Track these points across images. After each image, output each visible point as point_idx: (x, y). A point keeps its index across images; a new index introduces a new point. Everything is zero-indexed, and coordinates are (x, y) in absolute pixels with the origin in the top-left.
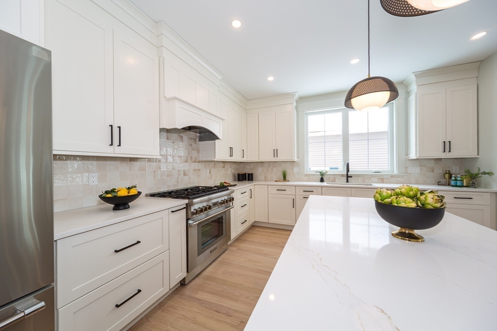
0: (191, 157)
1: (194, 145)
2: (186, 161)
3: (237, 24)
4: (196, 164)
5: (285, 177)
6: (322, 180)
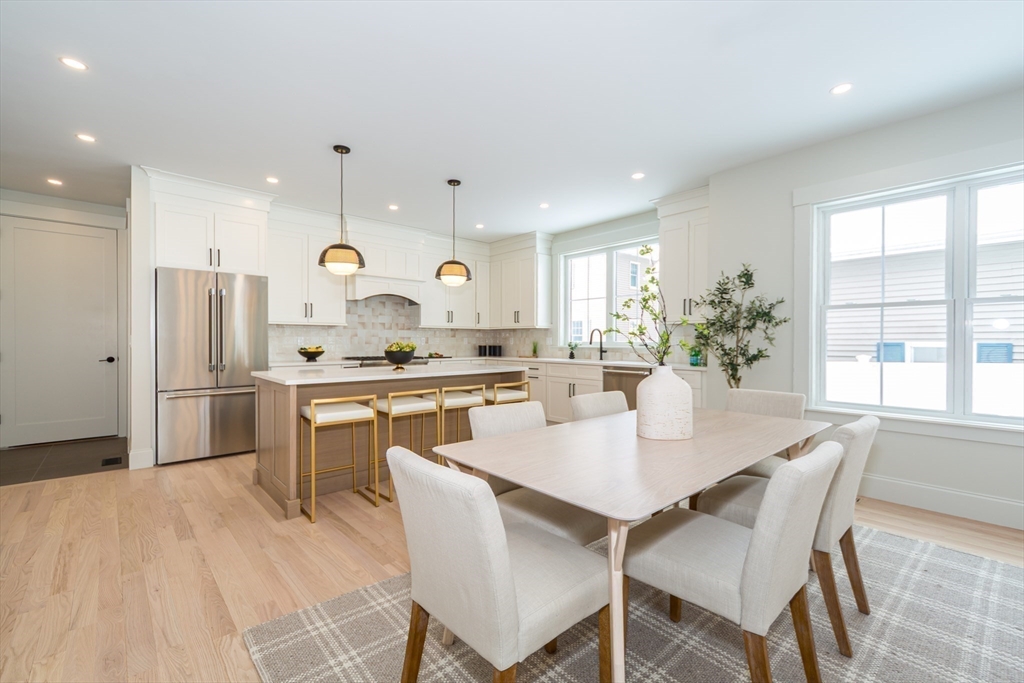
0: (397, 324)
1: (401, 311)
2: (390, 328)
3: (393, 207)
4: (405, 331)
5: (535, 352)
6: (572, 356)
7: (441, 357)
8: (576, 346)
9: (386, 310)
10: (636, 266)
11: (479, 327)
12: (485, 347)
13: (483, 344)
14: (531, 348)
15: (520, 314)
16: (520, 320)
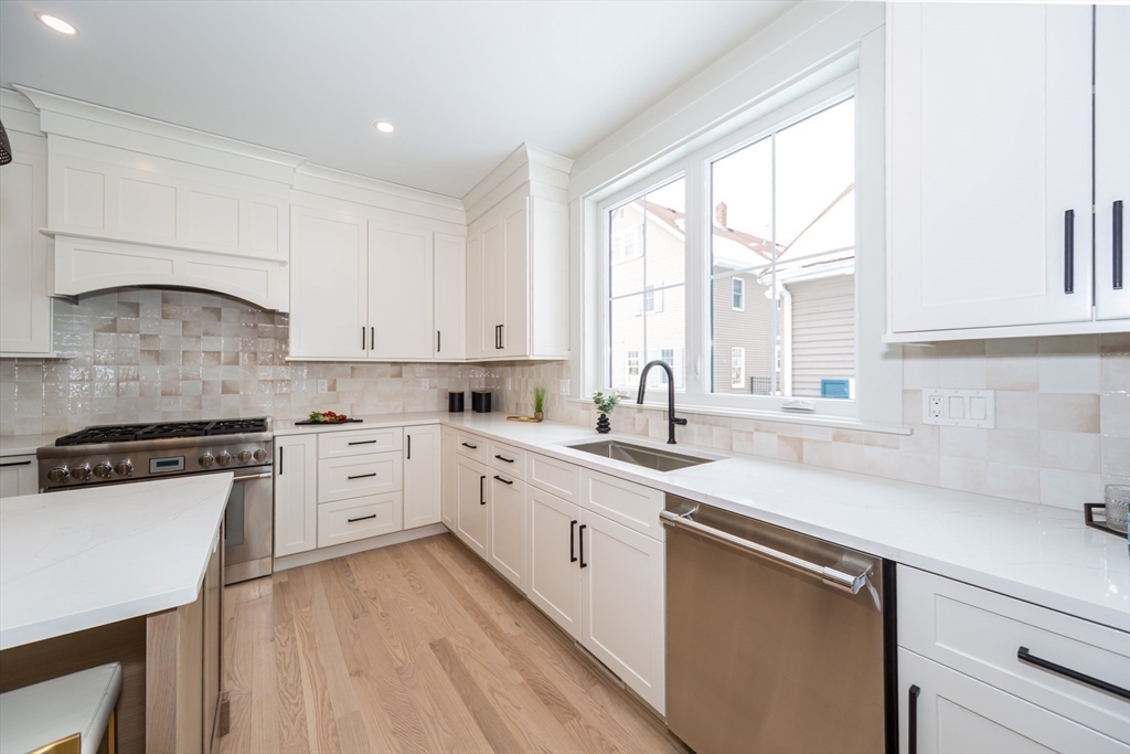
5: (539, 408)
6: (603, 426)
7: (342, 420)
8: (612, 401)
9: (224, 325)
10: (740, 282)
11: (439, 358)
12: (462, 395)
13: (456, 390)
14: (531, 401)
15: (504, 330)
16: (504, 344)
